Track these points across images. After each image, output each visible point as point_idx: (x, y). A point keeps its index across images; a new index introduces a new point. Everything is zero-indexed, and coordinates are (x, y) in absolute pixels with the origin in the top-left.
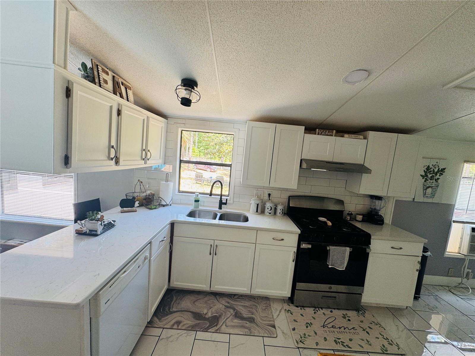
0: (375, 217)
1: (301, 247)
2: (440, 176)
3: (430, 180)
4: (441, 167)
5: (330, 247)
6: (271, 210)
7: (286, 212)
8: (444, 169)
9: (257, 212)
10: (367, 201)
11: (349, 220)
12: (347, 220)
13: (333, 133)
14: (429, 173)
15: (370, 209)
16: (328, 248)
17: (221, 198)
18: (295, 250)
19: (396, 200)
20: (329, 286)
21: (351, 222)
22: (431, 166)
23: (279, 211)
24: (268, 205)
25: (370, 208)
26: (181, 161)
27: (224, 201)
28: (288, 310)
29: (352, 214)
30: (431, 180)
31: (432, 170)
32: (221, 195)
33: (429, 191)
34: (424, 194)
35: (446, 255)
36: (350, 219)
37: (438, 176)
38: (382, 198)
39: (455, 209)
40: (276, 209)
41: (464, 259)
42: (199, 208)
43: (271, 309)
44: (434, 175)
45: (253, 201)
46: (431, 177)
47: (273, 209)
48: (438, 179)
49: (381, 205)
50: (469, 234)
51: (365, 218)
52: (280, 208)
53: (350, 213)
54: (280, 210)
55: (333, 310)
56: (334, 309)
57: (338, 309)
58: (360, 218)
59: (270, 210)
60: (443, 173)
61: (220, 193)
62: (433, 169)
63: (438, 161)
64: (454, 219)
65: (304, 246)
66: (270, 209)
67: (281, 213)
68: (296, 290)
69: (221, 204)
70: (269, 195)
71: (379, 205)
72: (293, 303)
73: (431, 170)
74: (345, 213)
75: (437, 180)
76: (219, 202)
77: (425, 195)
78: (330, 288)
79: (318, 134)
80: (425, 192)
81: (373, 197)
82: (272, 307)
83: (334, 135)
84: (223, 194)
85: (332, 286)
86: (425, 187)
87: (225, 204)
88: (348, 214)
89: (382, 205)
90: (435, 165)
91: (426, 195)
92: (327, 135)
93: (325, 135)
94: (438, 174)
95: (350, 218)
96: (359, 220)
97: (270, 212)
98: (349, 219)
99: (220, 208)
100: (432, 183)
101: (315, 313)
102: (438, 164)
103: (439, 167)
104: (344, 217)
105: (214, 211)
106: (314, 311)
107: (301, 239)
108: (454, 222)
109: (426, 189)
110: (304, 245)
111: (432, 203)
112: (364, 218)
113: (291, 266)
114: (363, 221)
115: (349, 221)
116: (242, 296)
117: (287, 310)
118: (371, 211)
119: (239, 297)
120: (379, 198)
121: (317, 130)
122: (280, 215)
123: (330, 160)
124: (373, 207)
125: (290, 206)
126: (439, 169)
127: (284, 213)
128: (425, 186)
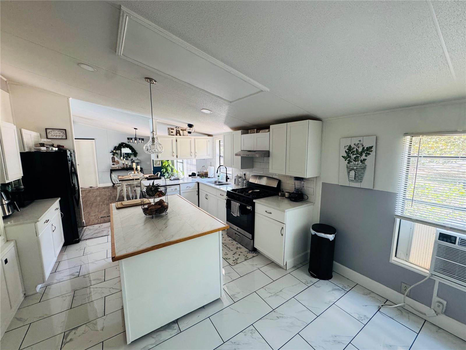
4: (366, 146)
8: (371, 147)
14: (351, 153)
17: (226, 175)
19: (323, 183)
24: (240, 180)
26: (220, 156)
30: (356, 161)
31: (355, 150)
33: (353, 173)
35: (393, 262)
36: (281, 195)
37: (363, 157)
42: (219, 180)
44: (358, 155)
46: (355, 158)
48: (365, 160)
52: (244, 182)
53: (282, 190)
58: (287, 195)
60: (370, 153)
63: (361, 139)
67: (245, 185)
78: (238, 229)
80: (349, 175)
83: (255, 132)
90: (358, 144)
92: (252, 133)
94: (364, 155)
97: (240, 184)
99: (227, 181)
100: (358, 164)
103: (362, 145)
109: (349, 172)
111: (360, 188)
121: (249, 130)
125: (250, 181)
126: (363, 148)
128: (348, 168)
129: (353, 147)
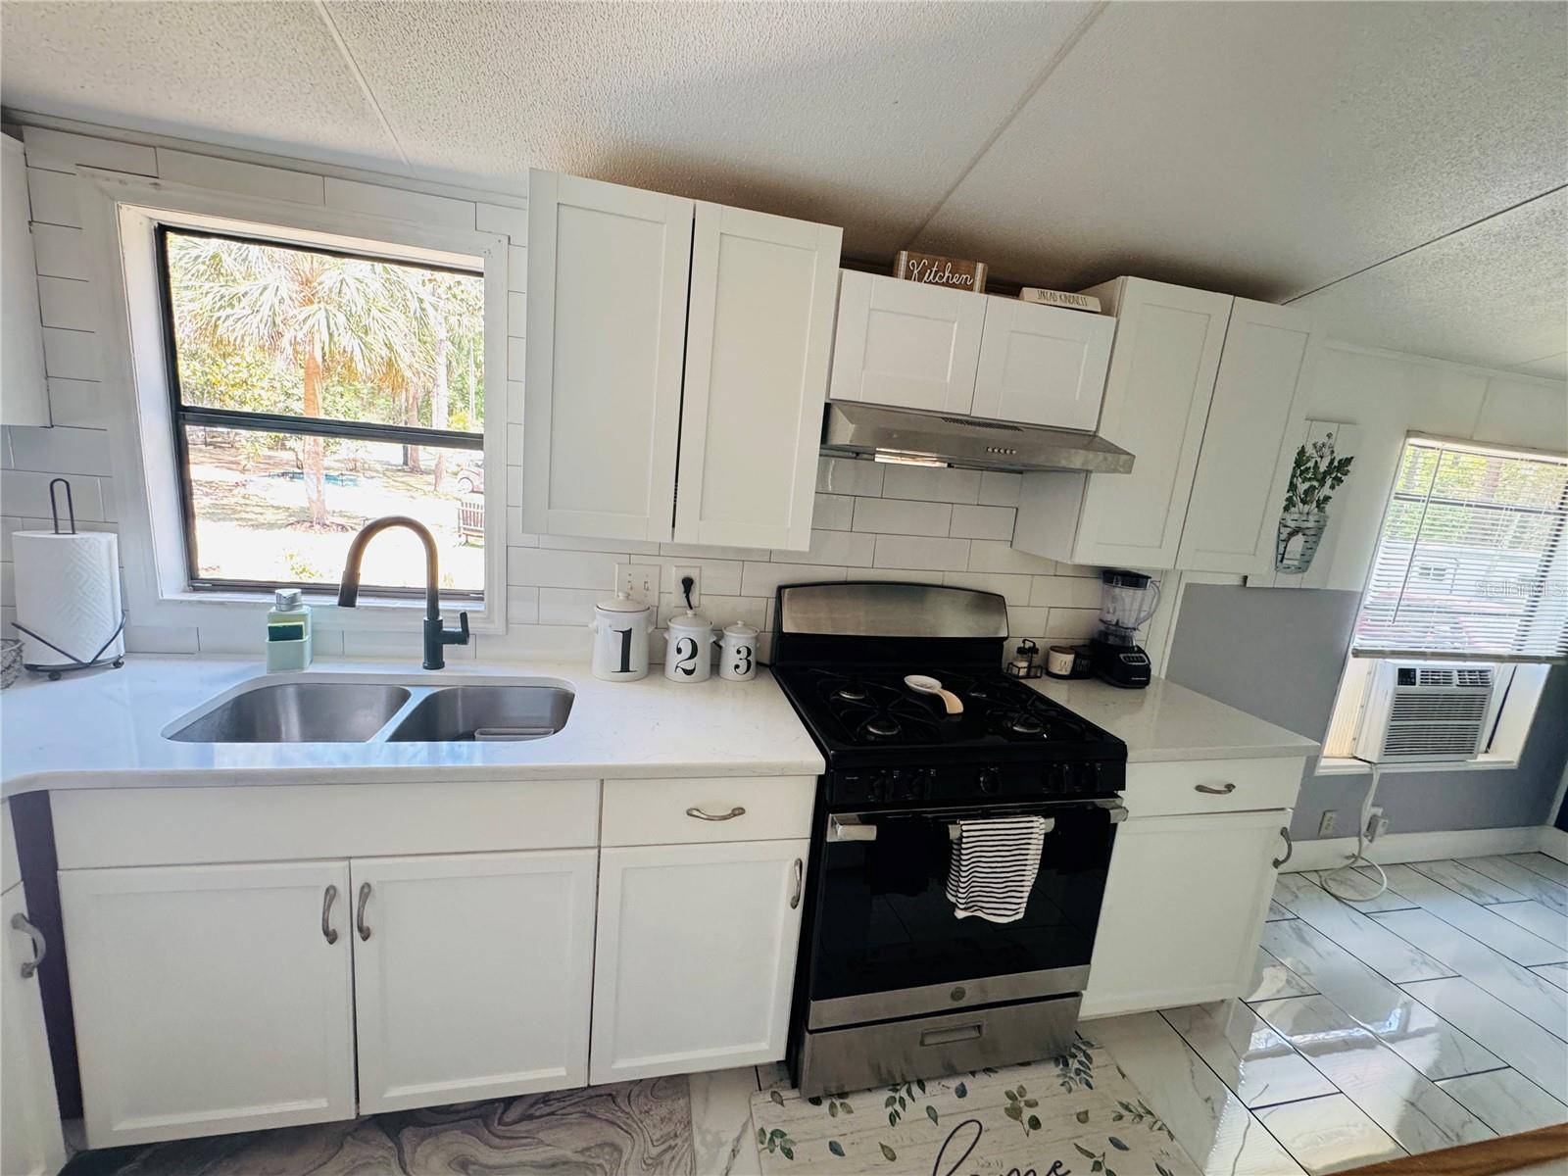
0: (1122, 656)
1: (829, 840)
2: (1332, 487)
3: (1301, 505)
4: (1339, 456)
5: (964, 828)
6: (694, 654)
7: (766, 660)
8: (1349, 461)
9: (625, 668)
10: (1090, 593)
11: (1023, 678)
12: (1018, 677)
13: (973, 277)
14: (1300, 475)
15: (1102, 627)
16: (954, 832)
17: (433, 610)
18: (802, 850)
19: (1188, 586)
20: (953, 989)
21: (1032, 684)
22: (1310, 451)
23: (731, 658)
24: (680, 634)
25: (1101, 621)
26: (180, 415)
27: (451, 625)
28: (772, 1133)
29: (1034, 650)
30: (1304, 502)
31: (1311, 464)
32: (433, 596)
33: (1297, 544)
34: (1279, 559)
35: (1321, 771)
36: (1028, 672)
37: (1326, 491)
38: (1148, 578)
39: (1362, 607)
40: (717, 649)
41: (1368, 777)
42: (302, 668)
43: (692, 1145)
44: (1316, 484)
45: (608, 622)
46: (1306, 492)
47: (704, 652)
48: (1327, 498)
49: (1141, 607)
50: (1391, 691)
51: (1084, 662)
52: (735, 643)
53: (1028, 645)
54: (739, 652)
55: (969, 1083)
56: (973, 1073)
57: (988, 1070)
58: (1063, 663)
59: (690, 658)
60: (1343, 478)
61: (421, 582)
62: (1314, 460)
63: (1332, 428)
64: (1358, 641)
65: (841, 832)
66: (687, 650)
67: (743, 665)
68: (807, 1034)
69: (437, 641)
70: (688, 583)
71: (1136, 606)
72: (795, 1085)
73: (1308, 465)
74: (1012, 646)
75: (1322, 503)
76: (422, 629)
77: (1281, 561)
78: (958, 995)
79: (908, 277)
80: (1281, 550)
81: (1111, 576)
82: (699, 1128)
83: (978, 285)
84: (441, 585)
85: (968, 985)
86: (1285, 532)
87: (462, 638)
88: (1021, 651)
89: (1145, 607)
90: (1324, 445)
91: (1285, 561)
92: (947, 284)
93: (936, 283)
94: (1329, 482)
95: (1029, 667)
96: (1064, 673)
97: (689, 665)
98: (1023, 672)
99: (434, 661)
100: (1308, 514)
101: (893, 1118)
102: (1332, 441)
103: (1332, 452)
104: (1004, 665)
105: (396, 683)
106: (890, 1110)
107: (829, 800)
108: (1357, 653)
109: (1287, 541)
110: (840, 828)
111: (1300, 589)
112: (1078, 661)
113: (784, 926)
114: (1076, 674)
115: (1023, 681)
116: (546, 1098)
117: (768, 1132)
118: (1105, 634)
119: (532, 1111)
120: (1134, 580)
121: (904, 255)
122: (739, 678)
123: (959, 407)
124: (1112, 618)
125: (785, 630)
126: (1332, 461)
127: (759, 664)
128: (1286, 526)
129: (1307, 455)
